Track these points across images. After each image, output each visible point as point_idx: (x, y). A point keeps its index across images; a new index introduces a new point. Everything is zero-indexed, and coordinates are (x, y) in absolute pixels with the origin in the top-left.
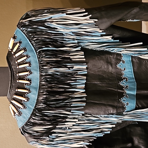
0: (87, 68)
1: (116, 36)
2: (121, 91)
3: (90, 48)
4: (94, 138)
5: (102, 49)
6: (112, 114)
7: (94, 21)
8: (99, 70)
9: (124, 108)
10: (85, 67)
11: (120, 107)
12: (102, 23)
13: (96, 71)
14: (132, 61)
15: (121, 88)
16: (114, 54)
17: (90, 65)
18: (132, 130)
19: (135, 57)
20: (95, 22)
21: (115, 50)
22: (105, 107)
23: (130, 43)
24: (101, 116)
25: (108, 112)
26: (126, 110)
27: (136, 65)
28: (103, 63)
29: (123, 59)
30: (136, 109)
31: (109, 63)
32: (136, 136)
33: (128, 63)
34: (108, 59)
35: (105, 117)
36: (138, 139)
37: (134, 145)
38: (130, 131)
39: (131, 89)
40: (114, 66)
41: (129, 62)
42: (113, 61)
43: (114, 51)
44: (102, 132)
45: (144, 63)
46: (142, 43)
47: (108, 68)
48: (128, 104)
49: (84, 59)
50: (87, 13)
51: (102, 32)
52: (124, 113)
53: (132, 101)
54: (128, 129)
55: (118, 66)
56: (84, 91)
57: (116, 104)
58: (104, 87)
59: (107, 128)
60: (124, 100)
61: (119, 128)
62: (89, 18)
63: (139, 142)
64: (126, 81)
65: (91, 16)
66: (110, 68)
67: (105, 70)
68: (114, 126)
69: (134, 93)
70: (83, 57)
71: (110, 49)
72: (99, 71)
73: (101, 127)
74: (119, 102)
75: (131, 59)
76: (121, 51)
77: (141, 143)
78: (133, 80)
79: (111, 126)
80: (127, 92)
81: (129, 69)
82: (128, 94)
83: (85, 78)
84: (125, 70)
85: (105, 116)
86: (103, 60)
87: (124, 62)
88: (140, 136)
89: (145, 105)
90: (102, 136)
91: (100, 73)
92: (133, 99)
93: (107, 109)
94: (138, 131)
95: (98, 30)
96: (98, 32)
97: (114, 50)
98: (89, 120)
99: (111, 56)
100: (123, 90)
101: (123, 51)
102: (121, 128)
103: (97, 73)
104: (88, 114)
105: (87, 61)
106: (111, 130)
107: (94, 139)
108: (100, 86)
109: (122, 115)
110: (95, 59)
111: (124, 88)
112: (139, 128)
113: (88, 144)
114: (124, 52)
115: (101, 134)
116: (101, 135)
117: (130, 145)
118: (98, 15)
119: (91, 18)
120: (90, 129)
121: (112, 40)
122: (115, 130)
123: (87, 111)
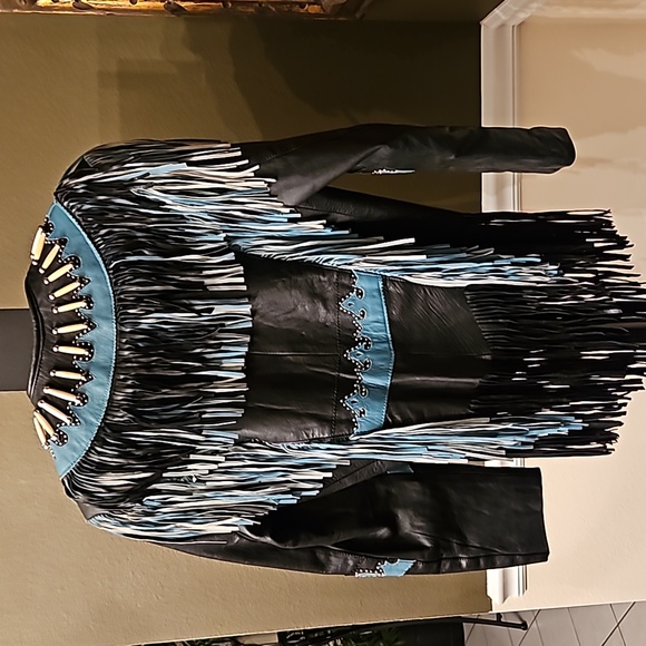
0: (254, 313)
1: (341, 218)
2: (347, 376)
3: (263, 254)
4: (271, 508)
5: (300, 256)
6: (320, 441)
7: (266, 182)
8: (289, 316)
9: (351, 424)
10: (247, 309)
11: (341, 422)
12: (289, 187)
13: (281, 318)
14: (385, 290)
15: (350, 367)
16: (331, 270)
17: (260, 302)
18: (393, 491)
19: (393, 281)
20: (270, 184)
21: (335, 261)
22: (297, 422)
23: (382, 238)
24: (289, 447)
25: (308, 435)
26: (359, 431)
27: (397, 302)
28: (300, 296)
29: (358, 284)
30: (387, 425)
31: (316, 296)
32: (405, 507)
33: (374, 296)
34: (313, 284)
35: (299, 449)
36: (410, 517)
37: (400, 533)
38: (389, 493)
39: (376, 372)
40: (332, 305)
41: (376, 294)
42: (330, 291)
43: (332, 262)
44: (293, 491)
45: (421, 295)
46: (412, 240)
47: (315, 312)
48: (364, 413)
49: (244, 288)
50: (247, 161)
51: (291, 212)
52: (352, 438)
53: (377, 404)
54: (381, 488)
55: (344, 305)
56: (242, 376)
57: (330, 413)
58: (300, 364)
59: (310, 481)
60: (353, 403)
61: (348, 483)
62: (253, 174)
63: (412, 525)
64: (366, 348)
65: (257, 167)
66: (322, 311)
67: (307, 317)
68: (330, 475)
69: (385, 382)
70: (242, 280)
71: (321, 256)
72: (289, 319)
73: (292, 477)
74: (339, 407)
75: (381, 286)
76: (351, 264)
77: (419, 528)
78: (386, 345)
79: (320, 476)
80: (367, 379)
81: (375, 312)
82: (367, 386)
83: (248, 339)
84: (363, 316)
85: (301, 446)
86: (299, 287)
87: (361, 294)
88: (418, 509)
89: (412, 417)
90: (295, 502)
91: (292, 326)
92: (380, 399)
93: (302, 426)
94: (414, 495)
95: (277, 206)
96: (279, 212)
97: (331, 259)
98: (256, 458)
99: (322, 278)
100: (354, 374)
101: (358, 262)
102: (354, 482)
103: (285, 326)
104: (255, 442)
105: (253, 292)
106: (321, 486)
107: (270, 511)
108: (290, 362)
109: (346, 442)
110: (274, 285)
111: (357, 367)
112: (416, 483)
113: (251, 523)
114: (358, 265)
115: (291, 496)
116: (291, 500)
117: (383, 532)
118: (277, 164)
119: (257, 174)
120: (260, 484)
121: (329, 232)
122: (337, 487)
123: (247, 432)
